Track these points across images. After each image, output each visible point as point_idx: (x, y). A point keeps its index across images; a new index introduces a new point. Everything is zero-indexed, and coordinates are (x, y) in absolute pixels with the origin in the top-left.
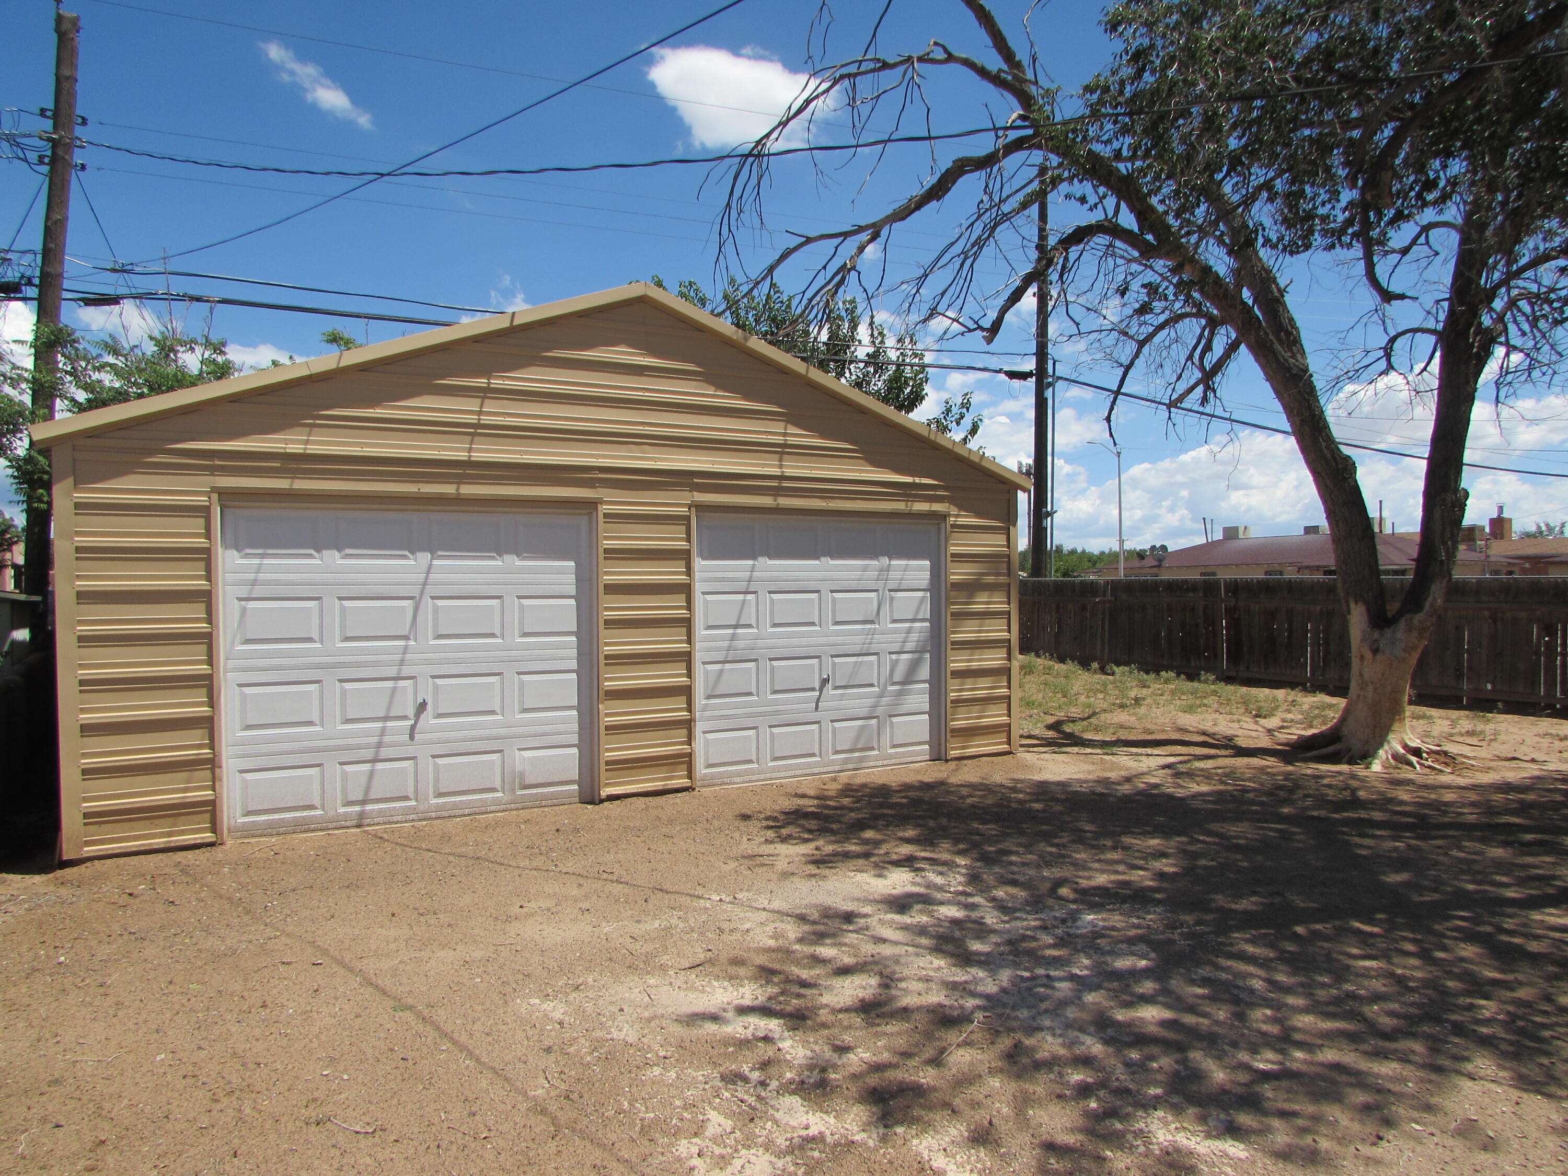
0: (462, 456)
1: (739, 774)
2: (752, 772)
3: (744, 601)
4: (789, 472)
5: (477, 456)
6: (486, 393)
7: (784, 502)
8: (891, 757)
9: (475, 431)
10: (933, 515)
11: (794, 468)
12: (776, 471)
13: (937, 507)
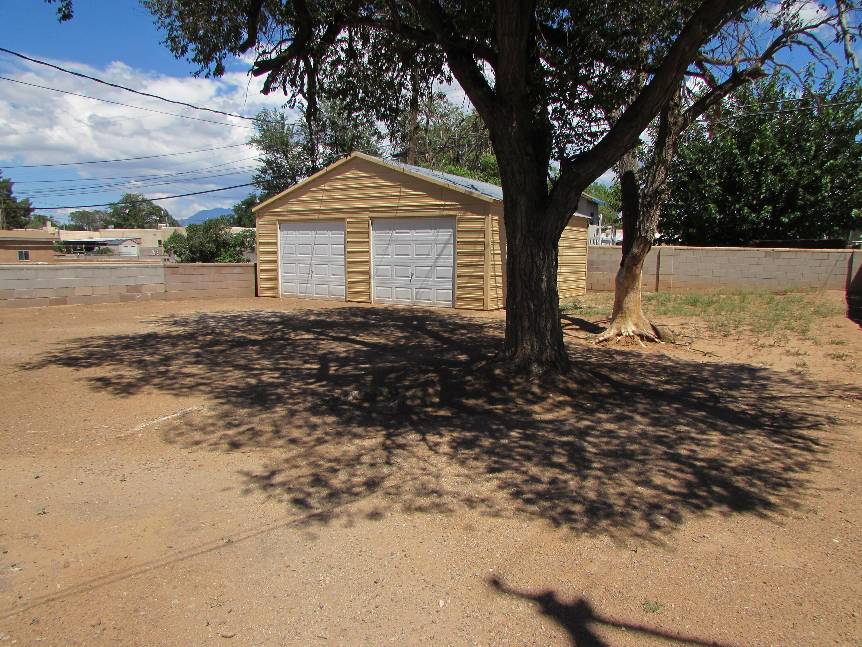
0: (318, 208)
1: (386, 301)
2: (390, 301)
3: (387, 247)
4: (400, 204)
5: (322, 208)
6: (323, 191)
7: (399, 215)
8: (436, 304)
9: (321, 201)
10: (450, 216)
11: (403, 203)
12: (396, 204)
13: (452, 213)
